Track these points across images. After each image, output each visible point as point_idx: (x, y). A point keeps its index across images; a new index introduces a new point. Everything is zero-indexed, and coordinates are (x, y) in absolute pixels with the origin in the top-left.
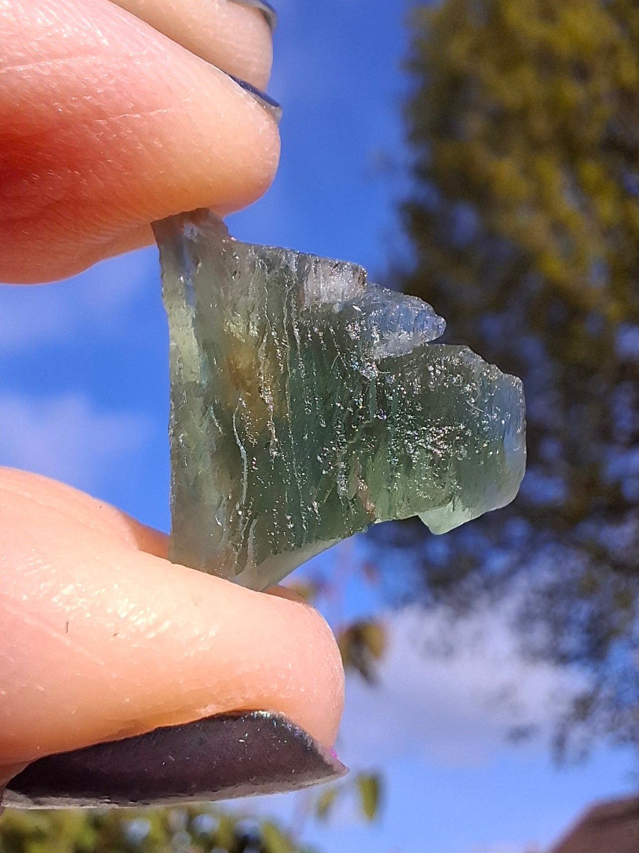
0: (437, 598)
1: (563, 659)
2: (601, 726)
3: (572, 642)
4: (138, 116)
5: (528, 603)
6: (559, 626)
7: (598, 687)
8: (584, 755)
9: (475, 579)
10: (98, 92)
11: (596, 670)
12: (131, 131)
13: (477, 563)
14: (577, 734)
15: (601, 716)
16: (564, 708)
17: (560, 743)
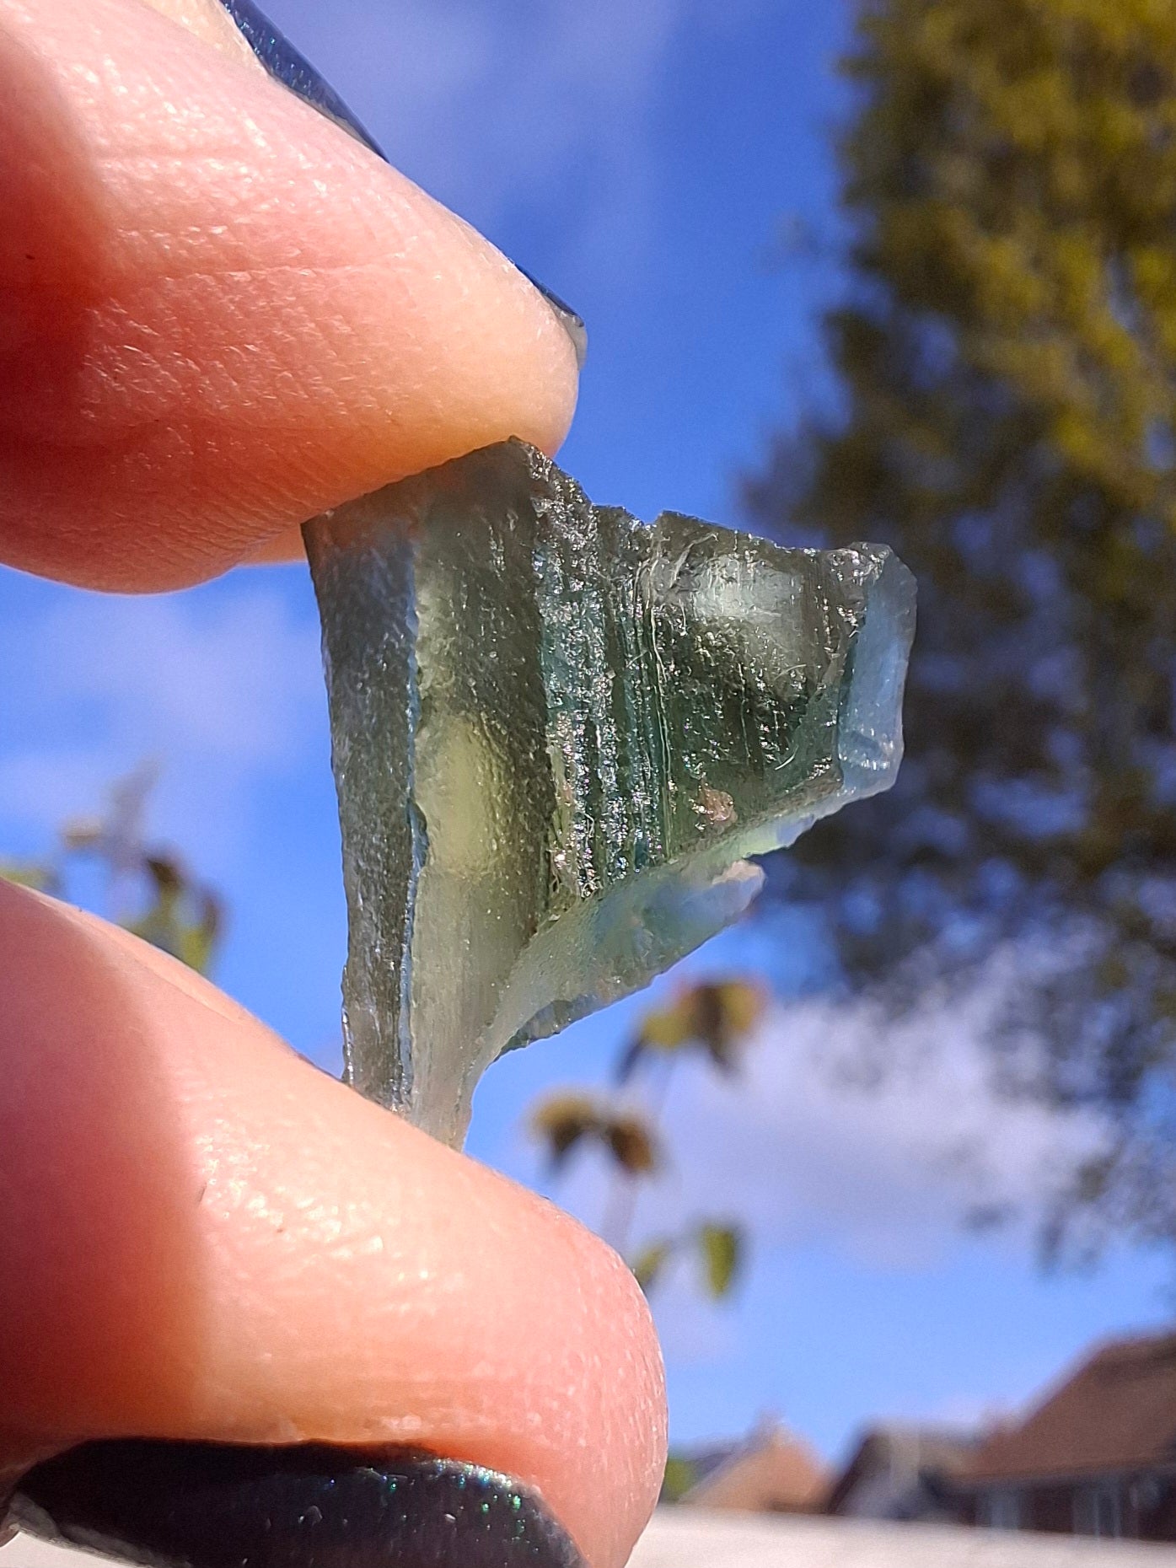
0: (857, 988)
1: (1063, 1098)
2: (1122, 1211)
3: (1083, 1071)
4: (306, 272)
5: (1011, 1005)
6: (1060, 1041)
7: (1121, 1145)
8: (1090, 1260)
9: (925, 958)
10: (237, 222)
11: (1118, 1116)
12: (293, 299)
13: (927, 933)
14: (1082, 1224)
15: (1123, 1193)
16: (1062, 1179)
17: (1052, 1238)
